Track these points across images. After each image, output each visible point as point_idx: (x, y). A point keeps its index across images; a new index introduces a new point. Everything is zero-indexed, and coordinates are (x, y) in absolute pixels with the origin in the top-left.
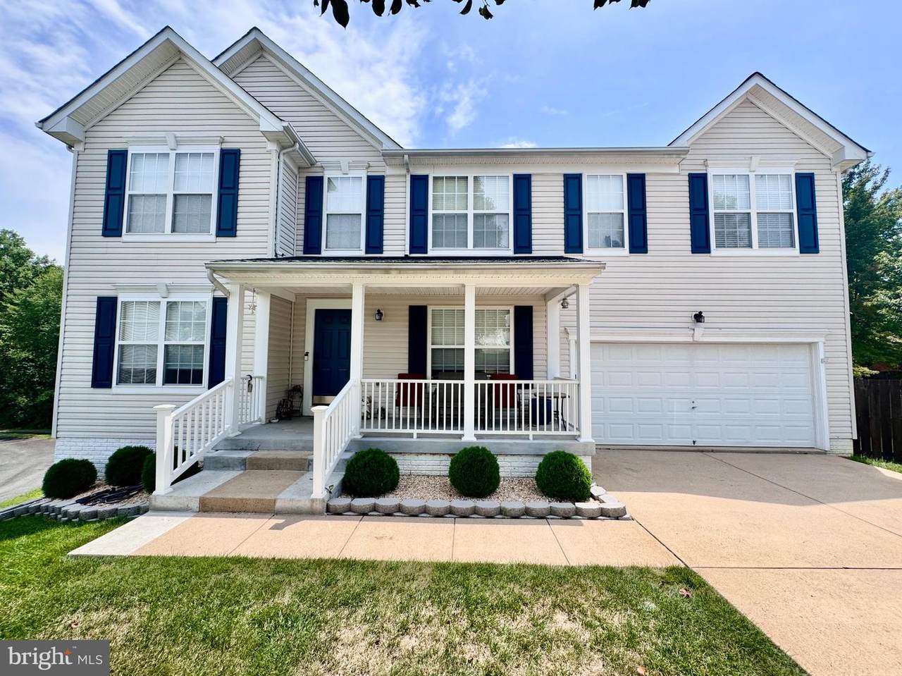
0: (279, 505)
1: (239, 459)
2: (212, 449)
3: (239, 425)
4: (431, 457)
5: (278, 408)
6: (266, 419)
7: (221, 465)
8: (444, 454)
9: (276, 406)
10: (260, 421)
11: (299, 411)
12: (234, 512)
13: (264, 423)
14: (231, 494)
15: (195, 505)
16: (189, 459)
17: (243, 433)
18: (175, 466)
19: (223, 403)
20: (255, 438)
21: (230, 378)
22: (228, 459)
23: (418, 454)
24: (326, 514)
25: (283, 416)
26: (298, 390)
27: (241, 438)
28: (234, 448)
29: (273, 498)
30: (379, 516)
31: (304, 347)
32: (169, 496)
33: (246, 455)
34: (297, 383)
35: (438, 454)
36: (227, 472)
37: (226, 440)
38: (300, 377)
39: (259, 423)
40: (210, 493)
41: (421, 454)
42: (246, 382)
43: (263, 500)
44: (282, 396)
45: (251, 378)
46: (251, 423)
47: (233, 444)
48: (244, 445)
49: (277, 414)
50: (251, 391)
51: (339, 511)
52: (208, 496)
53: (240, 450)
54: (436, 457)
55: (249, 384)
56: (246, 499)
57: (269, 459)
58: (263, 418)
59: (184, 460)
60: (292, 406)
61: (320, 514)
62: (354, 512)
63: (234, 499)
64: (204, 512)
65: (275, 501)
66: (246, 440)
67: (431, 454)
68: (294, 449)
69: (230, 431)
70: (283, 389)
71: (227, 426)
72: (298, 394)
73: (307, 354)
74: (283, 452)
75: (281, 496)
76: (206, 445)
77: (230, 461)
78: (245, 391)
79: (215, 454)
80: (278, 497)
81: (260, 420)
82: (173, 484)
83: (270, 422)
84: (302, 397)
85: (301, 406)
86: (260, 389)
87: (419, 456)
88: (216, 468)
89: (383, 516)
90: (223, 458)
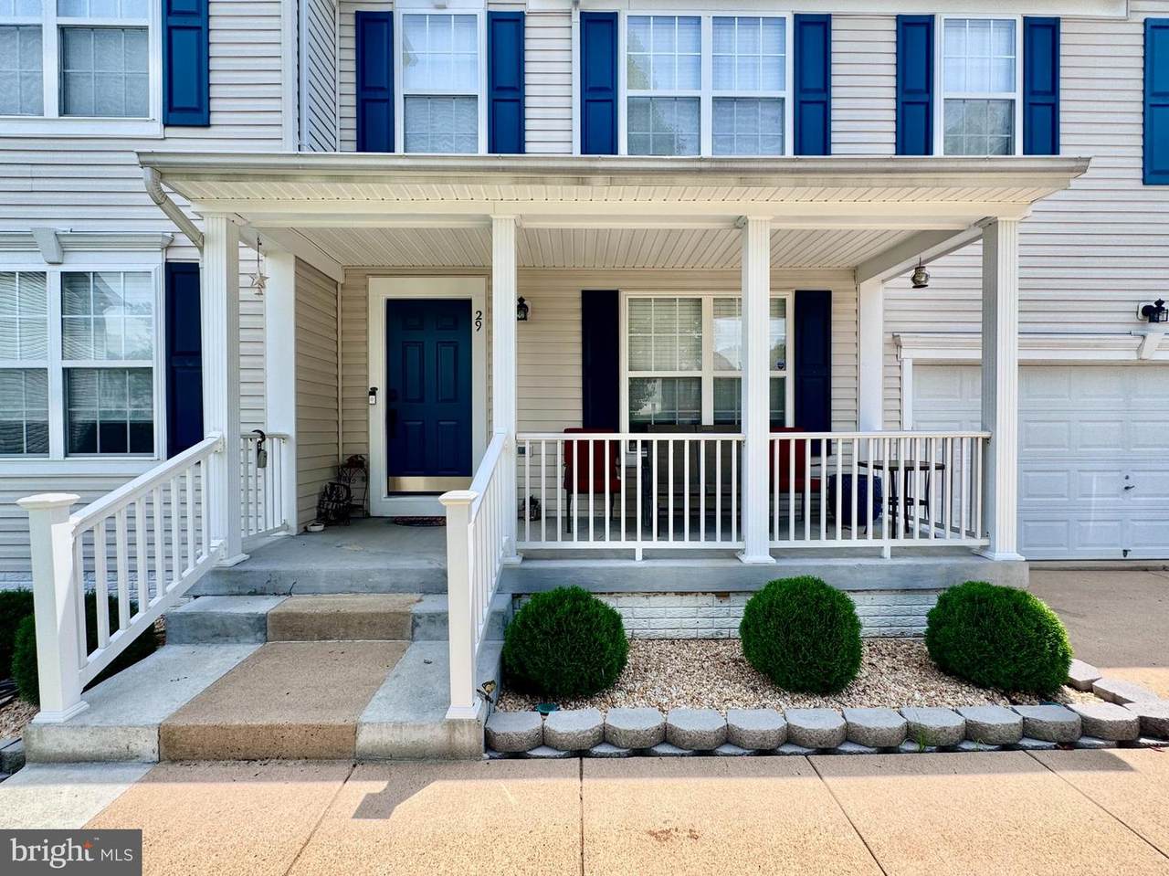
0: (366, 739)
1: (249, 617)
2: (185, 595)
3: (243, 539)
4: (677, 600)
5: (321, 502)
6: (298, 525)
7: (208, 632)
8: (704, 593)
9: (316, 498)
10: (288, 529)
11: (362, 506)
12: (249, 760)
13: (294, 534)
14: (240, 716)
15: (147, 745)
16: (129, 625)
17: (254, 555)
18: (92, 645)
19: (203, 493)
20: (283, 567)
21: (217, 434)
22: (223, 619)
23: (648, 594)
24: (486, 756)
25: (332, 518)
26: (358, 464)
27: (248, 567)
28: (236, 590)
29: (350, 722)
30: (619, 756)
31: (367, 377)
32: (75, 723)
33: (265, 606)
34: (356, 450)
35: (691, 593)
36: (224, 648)
37: (217, 572)
38: (361, 438)
39: (282, 533)
40: (183, 711)
41: (657, 594)
42: (252, 445)
43: (320, 727)
44: (326, 477)
45: (263, 436)
46: (268, 533)
47: (233, 581)
48: (259, 583)
49: (319, 514)
50: (265, 466)
51: (518, 748)
52: (180, 722)
53: (250, 594)
54: (687, 600)
55: (259, 451)
56: (280, 728)
57: (322, 616)
58: (293, 523)
59: (114, 626)
60: (349, 496)
61: (473, 756)
62: (557, 749)
63: (250, 728)
64: (174, 761)
65: (355, 731)
66: (262, 572)
67: (676, 593)
68: (374, 589)
69: (223, 553)
70: (330, 462)
71: (215, 543)
72: (360, 473)
73: (373, 392)
74: (348, 598)
75: (369, 715)
76: (169, 588)
77: (228, 622)
78: (252, 468)
79: (191, 606)
80: (363, 719)
81: (285, 526)
82: (86, 688)
83: (306, 531)
84: (366, 479)
85: (366, 498)
86: (283, 461)
87: (652, 599)
88: (196, 640)
89: (629, 756)
90: (212, 616)
